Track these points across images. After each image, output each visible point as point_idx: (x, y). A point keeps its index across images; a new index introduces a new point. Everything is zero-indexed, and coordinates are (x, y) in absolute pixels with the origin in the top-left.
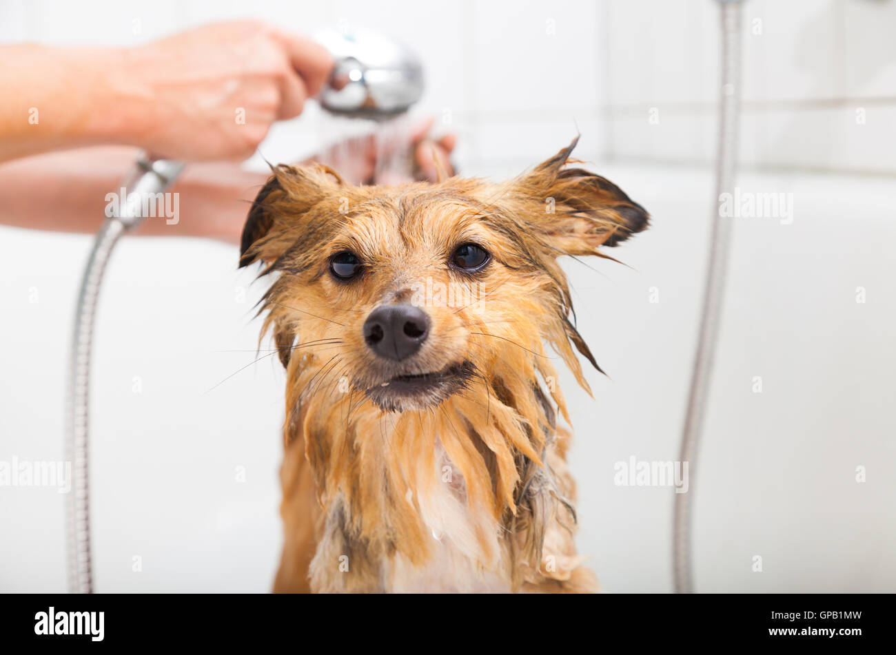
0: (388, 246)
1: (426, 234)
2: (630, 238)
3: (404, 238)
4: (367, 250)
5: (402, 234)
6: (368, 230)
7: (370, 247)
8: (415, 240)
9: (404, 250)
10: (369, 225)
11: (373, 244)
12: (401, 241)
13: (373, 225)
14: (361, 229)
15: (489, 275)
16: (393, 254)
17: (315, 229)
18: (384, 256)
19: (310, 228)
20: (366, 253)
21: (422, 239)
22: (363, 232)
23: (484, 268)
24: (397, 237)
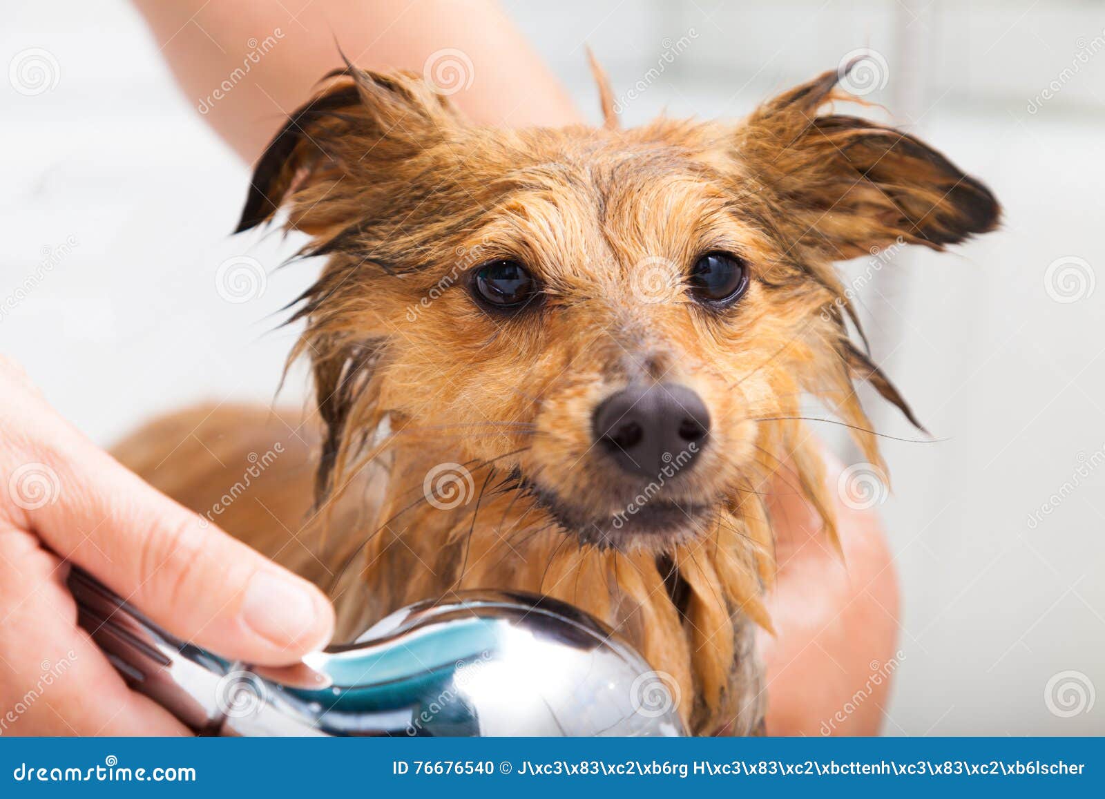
0: (587, 260)
1: (647, 239)
2: (967, 240)
3: (610, 245)
4: (549, 265)
5: (606, 238)
6: (552, 230)
7: (554, 260)
8: (631, 251)
9: (617, 269)
10: (553, 220)
11: (560, 255)
12: (608, 251)
13: (561, 220)
14: (541, 228)
15: (742, 312)
16: (598, 275)
17: (428, 191)
18: (581, 279)
19: (417, 188)
20: (550, 271)
21: (643, 248)
22: (544, 233)
23: (735, 300)
24: (601, 245)
